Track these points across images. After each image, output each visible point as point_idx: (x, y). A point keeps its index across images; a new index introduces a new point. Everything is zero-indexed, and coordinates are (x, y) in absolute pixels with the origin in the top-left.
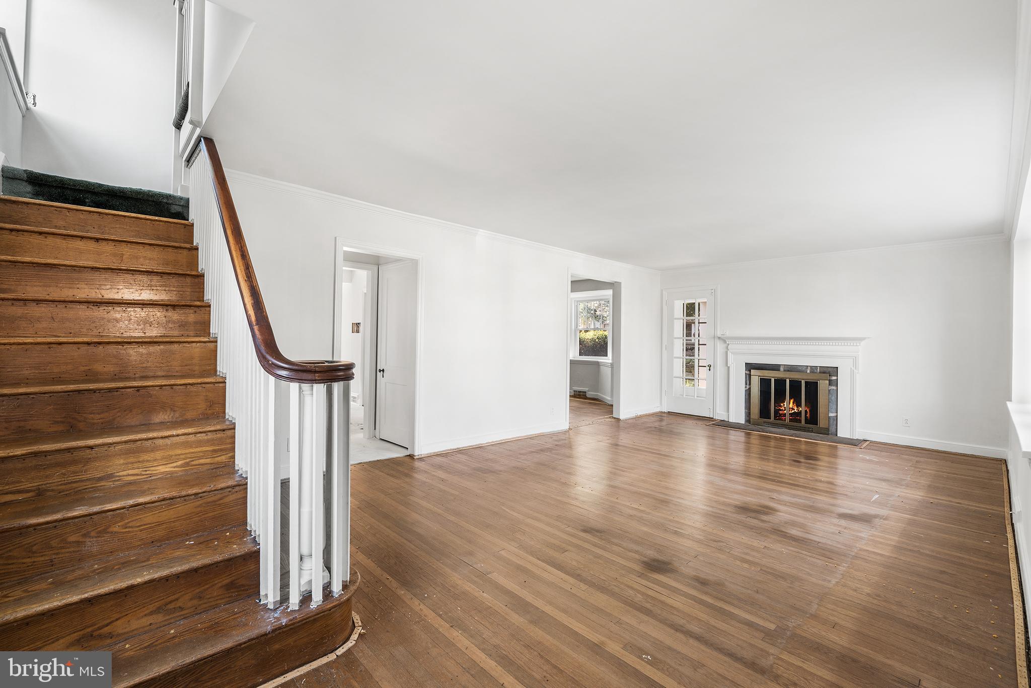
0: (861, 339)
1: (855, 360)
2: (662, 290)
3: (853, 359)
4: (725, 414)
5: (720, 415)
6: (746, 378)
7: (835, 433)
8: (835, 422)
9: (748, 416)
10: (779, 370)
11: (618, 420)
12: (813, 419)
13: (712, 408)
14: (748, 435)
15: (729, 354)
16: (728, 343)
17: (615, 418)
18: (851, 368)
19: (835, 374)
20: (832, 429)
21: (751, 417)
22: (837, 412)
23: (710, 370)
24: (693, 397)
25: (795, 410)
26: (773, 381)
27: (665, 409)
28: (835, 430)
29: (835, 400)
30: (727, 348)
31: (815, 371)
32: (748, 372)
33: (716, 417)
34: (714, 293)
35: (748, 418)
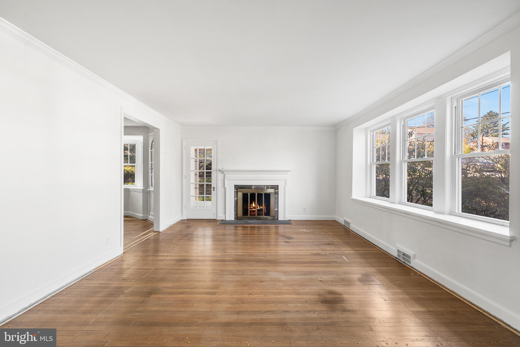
0: (288, 171)
1: (286, 181)
2: (182, 140)
3: (285, 181)
4: (224, 216)
5: (221, 217)
6: (235, 193)
7: (277, 218)
8: (277, 213)
9: (236, 216)
10: (251, 188)
11: (159, 232)
12: (268, 213)
13: (215, 213)
14: (236, 227)
15: (226, 180)
16: (225, 173)
17: (155, 232)
18: (284, 186)
19: (277, 189)
20: (276, 217)
21: (238, 216)
22: (278, 208)
23: (214, 190)
24: (203, 208)
25: (259, 208)
26: (249, 194)
27: (185, 218)
28: (277, 217)
29: (277, 202)
30: (224, 177)
31: (269, 188)
32: (236, 190)
33: (219, 218)
34: (216, 143)
35: (236, 217)
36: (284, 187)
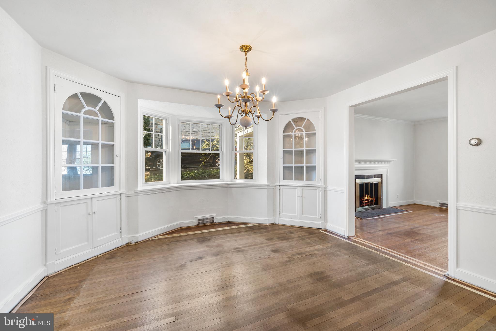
0: (391, 161)
3: (387, 170)
8: (382, 201)
10: (364, 178)
12: (376, 202)
19: (382, 178)
22: (382, 196)
25: (370, 200)
26: (364, 184)
28: (381, 205)
29: (382, 190)
36: (387, 176)
